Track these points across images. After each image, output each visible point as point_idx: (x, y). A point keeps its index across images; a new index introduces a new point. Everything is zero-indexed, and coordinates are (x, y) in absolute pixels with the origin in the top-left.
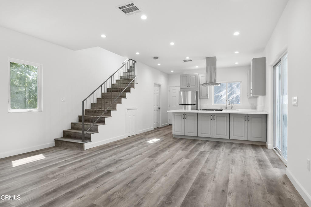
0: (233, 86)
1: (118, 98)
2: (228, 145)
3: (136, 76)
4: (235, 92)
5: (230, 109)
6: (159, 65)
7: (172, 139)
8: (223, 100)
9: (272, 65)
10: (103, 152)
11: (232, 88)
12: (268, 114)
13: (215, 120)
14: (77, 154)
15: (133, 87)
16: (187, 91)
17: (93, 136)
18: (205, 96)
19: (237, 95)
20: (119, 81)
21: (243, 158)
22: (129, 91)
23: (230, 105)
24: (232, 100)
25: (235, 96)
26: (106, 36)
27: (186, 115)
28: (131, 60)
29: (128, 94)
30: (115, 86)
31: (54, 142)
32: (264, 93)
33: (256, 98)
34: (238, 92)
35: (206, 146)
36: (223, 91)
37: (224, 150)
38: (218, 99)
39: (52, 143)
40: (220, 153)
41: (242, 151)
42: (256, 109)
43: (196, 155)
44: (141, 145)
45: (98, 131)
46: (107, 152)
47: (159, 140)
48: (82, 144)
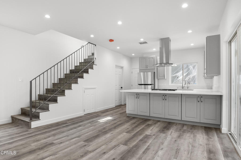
0: (189, 67)
1: (74, 78)
2: (179, 126)
3: (95, 58)
4: (192, 73)
5: (187, 89)
6: (118, 48)
7: (125, 118)
8: (180, 80)
9: (227, 41)
10: (46, 132)
11: (189, 69)
12: (223, 95)
13: (167, 100)
14: (19, 133)
15: (92, 68)
16: (147, 72)
17: (42, 115)
18: (162, 77)
19: (193, 76)
20: (82, 63)
21: (191, 146)
22: (87, 72)
23: (187, 85)
24: (189, 80)
25: (191, 76)
26: (51, 17)
27: (138, 94)
28: (90, 43)
29: (85, 75)
30: (78, 67)
31: (11, 119)
32: (218, 73)
33: (212, 78)
34: (194, 73)
35: (155, 128)
36: (180, 72)
37: (173, 133)
38: (175, 79)
39: (9, 119)
40: (166, 138)
41: (192, 136)
42: (212, 88)
43: (139, 140)
44: (90, 124)
45: (48, 109)
46: (49, 132)
47: (112, 118)
48: (29, 122)
